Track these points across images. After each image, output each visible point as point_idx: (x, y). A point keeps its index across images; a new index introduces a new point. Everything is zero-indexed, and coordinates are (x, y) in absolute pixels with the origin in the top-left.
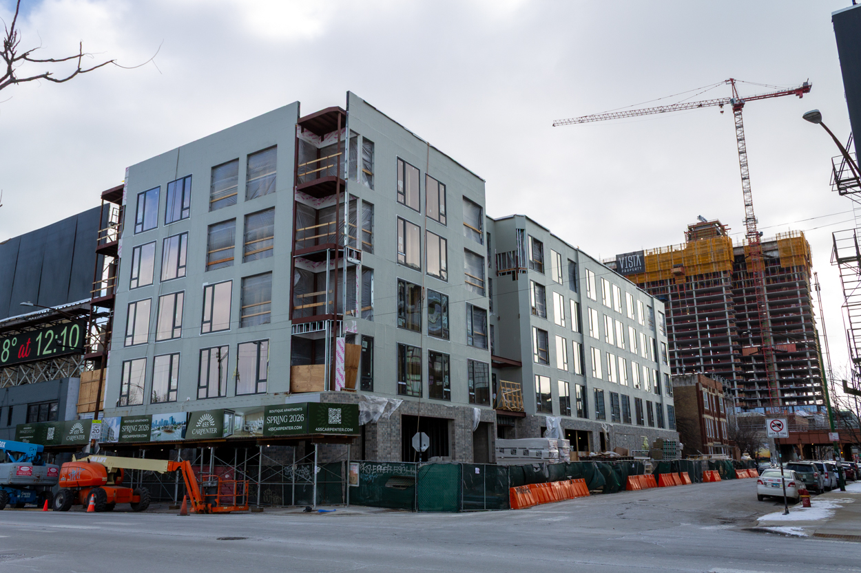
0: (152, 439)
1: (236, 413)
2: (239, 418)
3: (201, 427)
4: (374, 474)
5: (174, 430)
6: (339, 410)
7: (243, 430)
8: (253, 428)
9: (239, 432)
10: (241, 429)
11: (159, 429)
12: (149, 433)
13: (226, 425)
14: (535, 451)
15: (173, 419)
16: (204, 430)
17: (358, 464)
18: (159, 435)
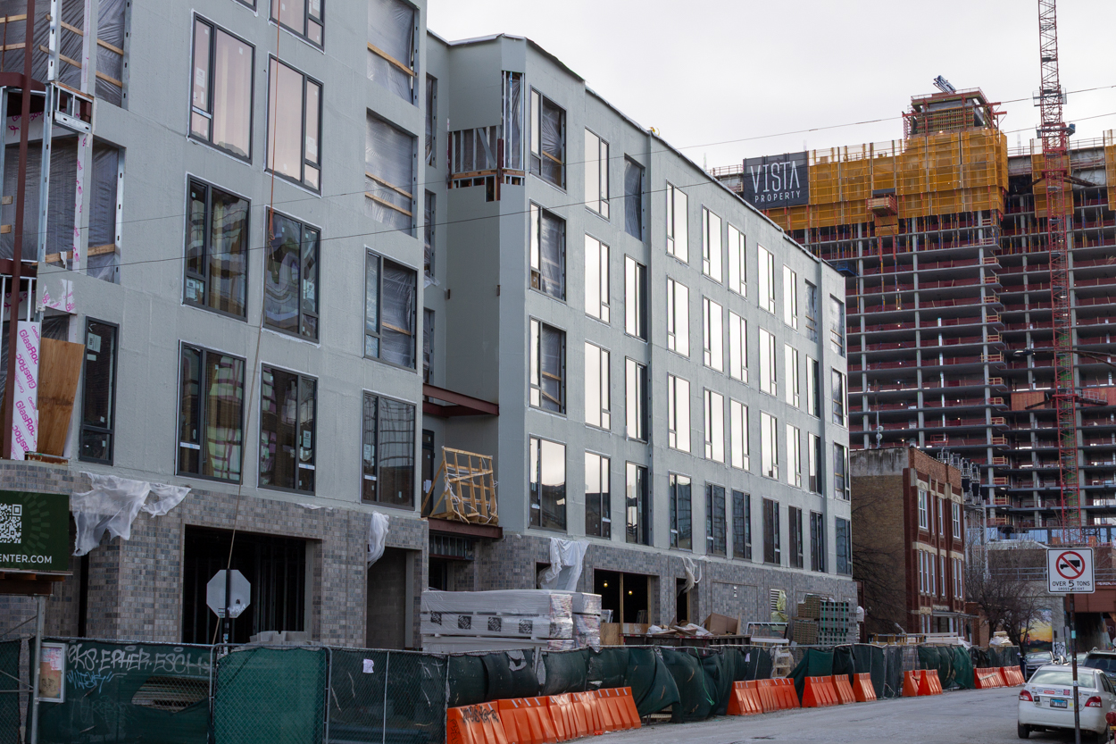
4: (104, 673)
6: (18, 509)
14: (517, 621)
17: (63, 646)
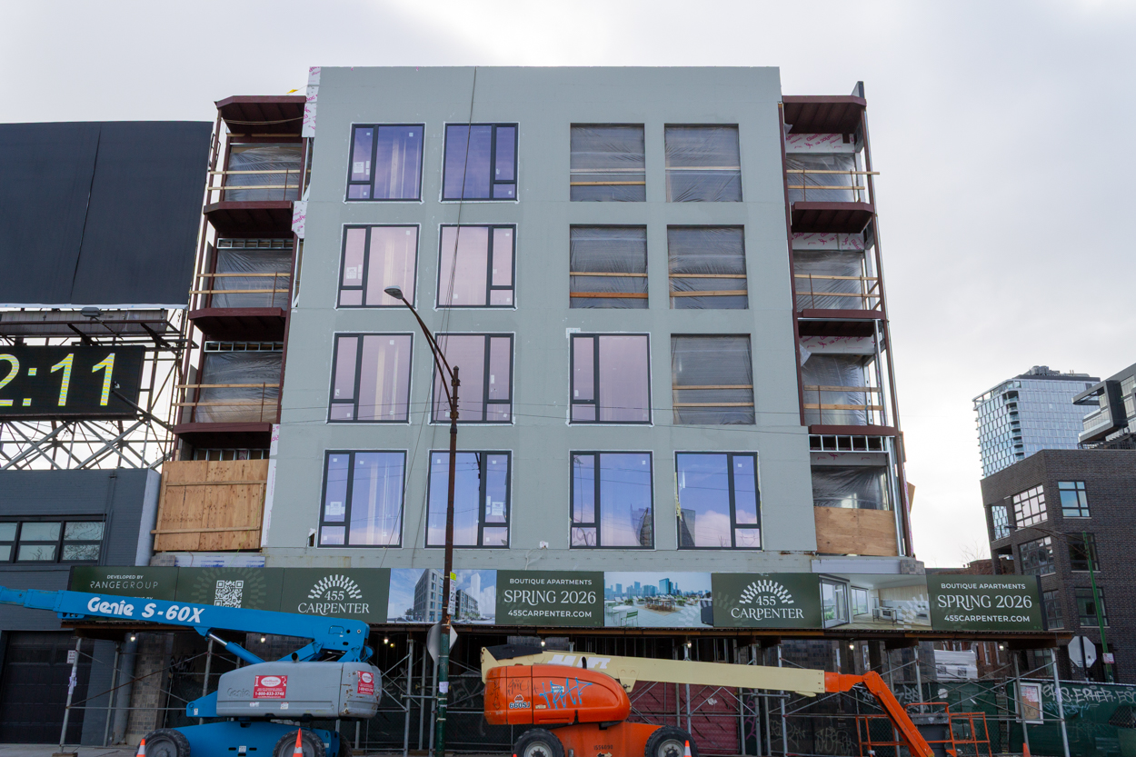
0: (609, 622)
1: (853, 582)
2: (861, 594)
3: (754, 605)
4: (1081, 704)
5: (676, 606)
7: (877, 616)
8: (904, 613)
9: (868, 619)
10: (870, 614)
11: (630, 602)
12: (599, 609)
13: (827, 606)
15: (669, 584)
16: (765, 611)
17: (1039, 685)
18: (630, 615)
